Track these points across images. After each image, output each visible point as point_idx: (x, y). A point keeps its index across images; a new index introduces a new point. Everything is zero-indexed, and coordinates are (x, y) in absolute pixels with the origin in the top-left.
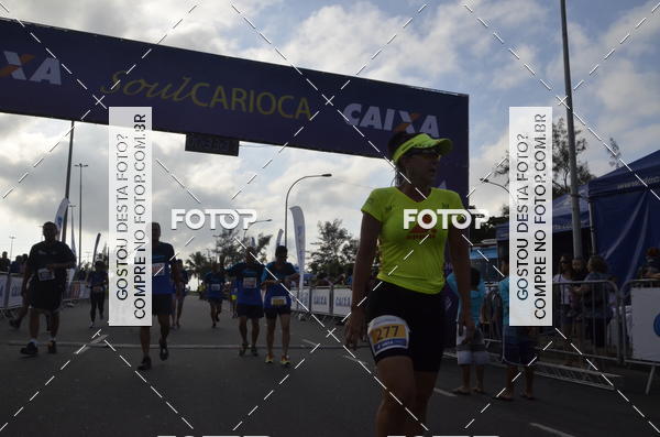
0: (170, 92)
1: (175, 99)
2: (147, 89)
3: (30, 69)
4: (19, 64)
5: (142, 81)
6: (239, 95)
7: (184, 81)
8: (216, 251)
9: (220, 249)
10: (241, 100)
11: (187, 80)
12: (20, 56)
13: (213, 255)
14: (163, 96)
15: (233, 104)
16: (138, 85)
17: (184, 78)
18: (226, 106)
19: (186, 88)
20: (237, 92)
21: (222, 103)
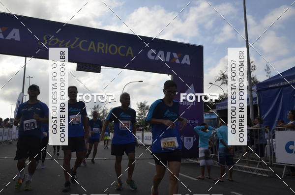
0: (69, 44)
1: (72, 47)
2: (59, 43)
5: (57, 39)
10: (102, 48)
11: (78, 39)
14: (66, 46)
15: (98, 49)
16: (56, 41)
17: (76, 38)
18: (95, 51)
19: (77, 42)
20: (100, 45)
21: (93, 49)
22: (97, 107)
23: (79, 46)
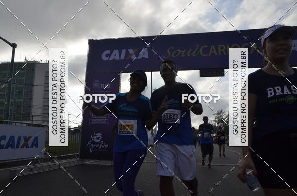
0: (191, 53)
1: (194, 55)
2: (181, 53)
3: (137, 54)
4: (133, 53)
5: (179, 50)
6: (222, 48)
7: (196, 47)
8: (215, 121)
9: (217, 120)
10: (223, 50)
11: (198, 46)
12: (133, 50)
13: (214, 123)
14: (188, 55)
15: (220, 52)
16: (178, 52)
17: (197, 45)
18: (216, 54)
19: (198, 49)
20: (221, 47)
21: (214, 53)
22: (221, 112)
23: (200, 53)
